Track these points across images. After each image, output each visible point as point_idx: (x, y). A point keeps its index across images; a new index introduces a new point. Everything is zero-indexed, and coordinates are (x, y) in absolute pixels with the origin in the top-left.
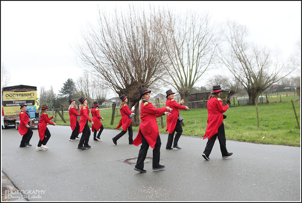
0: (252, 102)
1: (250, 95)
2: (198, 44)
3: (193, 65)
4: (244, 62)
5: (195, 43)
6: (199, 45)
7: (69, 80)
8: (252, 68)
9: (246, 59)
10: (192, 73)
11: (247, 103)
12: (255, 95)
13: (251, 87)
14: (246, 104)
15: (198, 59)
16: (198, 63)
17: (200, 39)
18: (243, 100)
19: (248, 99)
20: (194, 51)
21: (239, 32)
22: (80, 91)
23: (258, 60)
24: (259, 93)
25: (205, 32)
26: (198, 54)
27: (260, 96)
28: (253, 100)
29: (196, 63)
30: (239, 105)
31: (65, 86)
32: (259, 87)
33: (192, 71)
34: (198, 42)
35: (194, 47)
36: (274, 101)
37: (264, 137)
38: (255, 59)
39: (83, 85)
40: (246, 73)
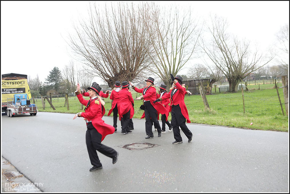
0: (232, 90)
1: (230, 83)
2: (181, 34)
3: (176, 54)
4: (225, 51)
5: (179, 33)
6: (183, 35)
7: (55, 69)
8: (232, 57)
9: (227, 49)
10: (175, 62)
11: (228, 90)
12: (235, 83)
13: (231, 76)
14: (227, 92)
15: (181, 48)
16: (181, 52)
17: (183, 29)
18: (223, 88)
19: (229, 87)
20: (178, 41)
21: (220, 23)
22: (66, 79)
23: (238, 50)
24: (239, 81)
25: (188, 23)
26: (182, 44)
27: (240, 84)
28: (234, 88)
29: (179, 52)
30: (220, 92)
31: (51, 74)
32: (239, 76)
33: (175, 60)
34: (181, 33)
35: (178, 37)
36: (253, 88)
37: (252, 123)
38: (235, 49)
39: (69, 73)
40: (227, 62)
